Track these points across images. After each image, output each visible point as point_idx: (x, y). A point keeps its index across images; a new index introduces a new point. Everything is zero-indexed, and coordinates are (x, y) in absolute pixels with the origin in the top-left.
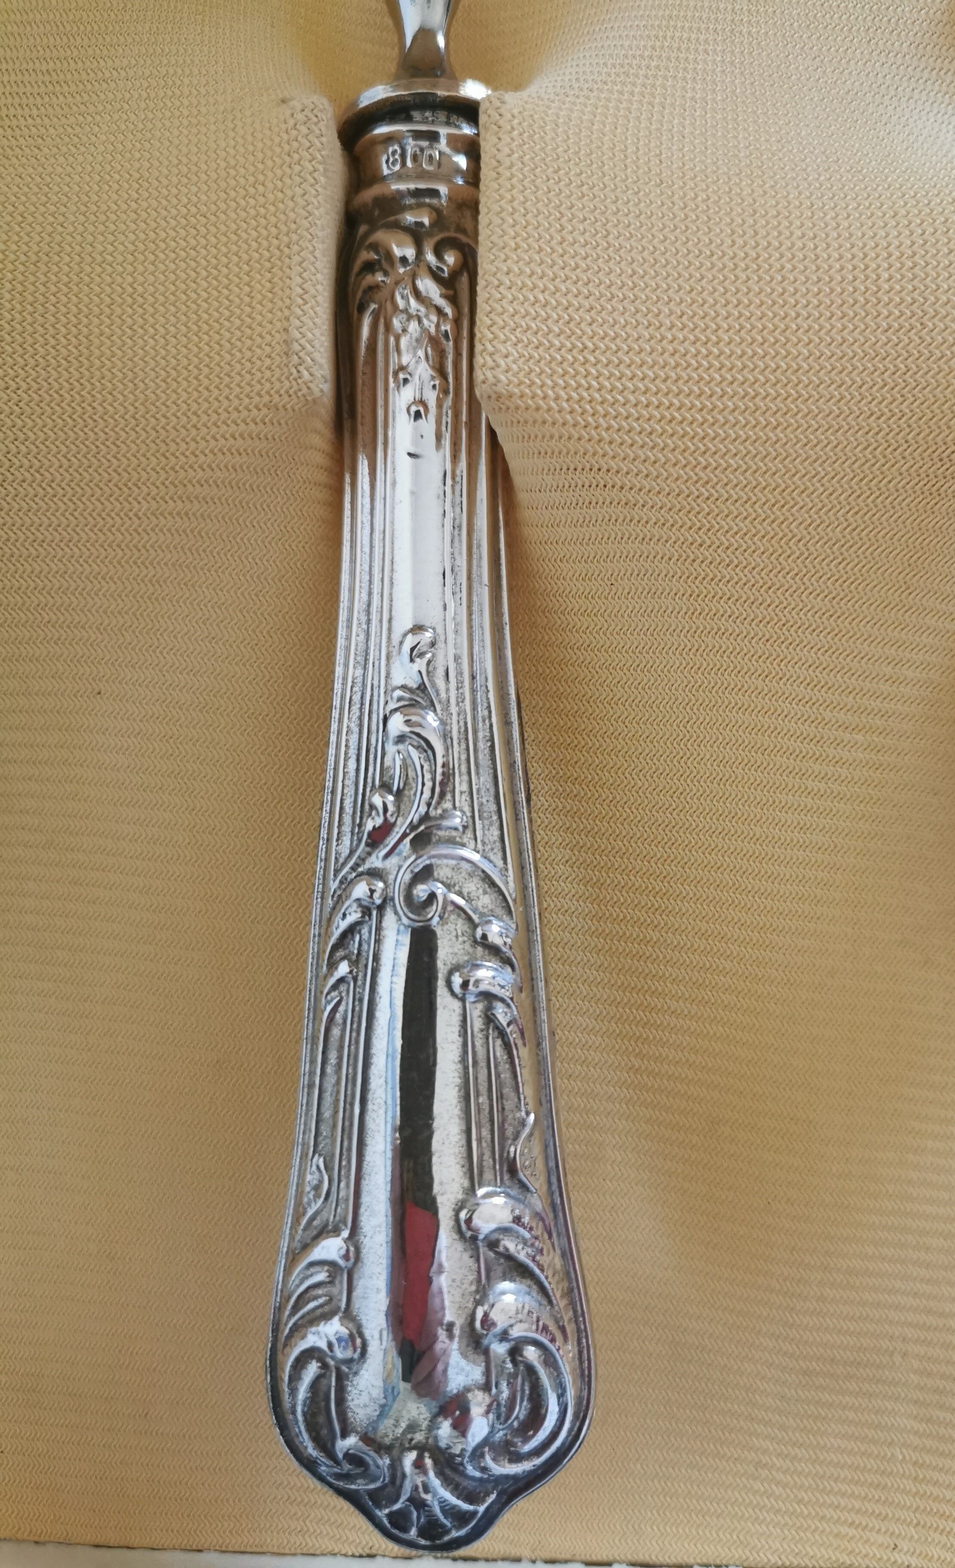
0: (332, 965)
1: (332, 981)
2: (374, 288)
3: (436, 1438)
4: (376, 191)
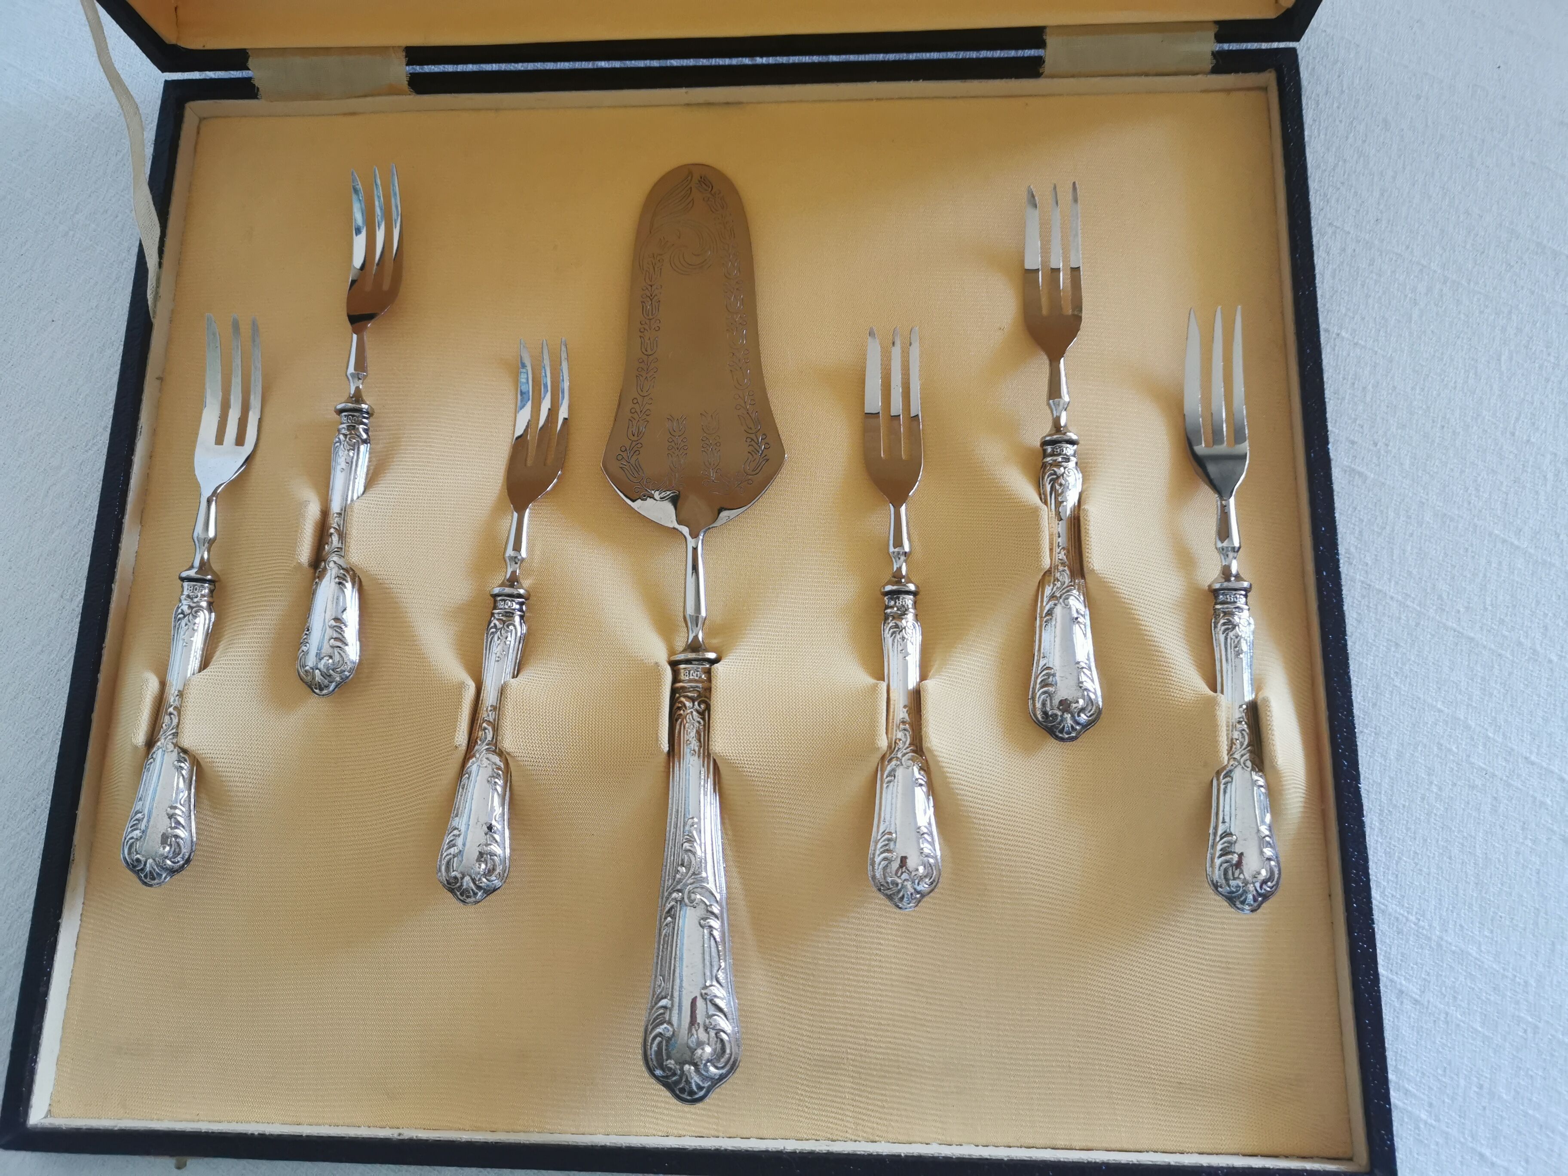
0: (666, 918)
1: (665, 923)
2: (681, 715)
3: (694, 1059)
4: (681, 684)
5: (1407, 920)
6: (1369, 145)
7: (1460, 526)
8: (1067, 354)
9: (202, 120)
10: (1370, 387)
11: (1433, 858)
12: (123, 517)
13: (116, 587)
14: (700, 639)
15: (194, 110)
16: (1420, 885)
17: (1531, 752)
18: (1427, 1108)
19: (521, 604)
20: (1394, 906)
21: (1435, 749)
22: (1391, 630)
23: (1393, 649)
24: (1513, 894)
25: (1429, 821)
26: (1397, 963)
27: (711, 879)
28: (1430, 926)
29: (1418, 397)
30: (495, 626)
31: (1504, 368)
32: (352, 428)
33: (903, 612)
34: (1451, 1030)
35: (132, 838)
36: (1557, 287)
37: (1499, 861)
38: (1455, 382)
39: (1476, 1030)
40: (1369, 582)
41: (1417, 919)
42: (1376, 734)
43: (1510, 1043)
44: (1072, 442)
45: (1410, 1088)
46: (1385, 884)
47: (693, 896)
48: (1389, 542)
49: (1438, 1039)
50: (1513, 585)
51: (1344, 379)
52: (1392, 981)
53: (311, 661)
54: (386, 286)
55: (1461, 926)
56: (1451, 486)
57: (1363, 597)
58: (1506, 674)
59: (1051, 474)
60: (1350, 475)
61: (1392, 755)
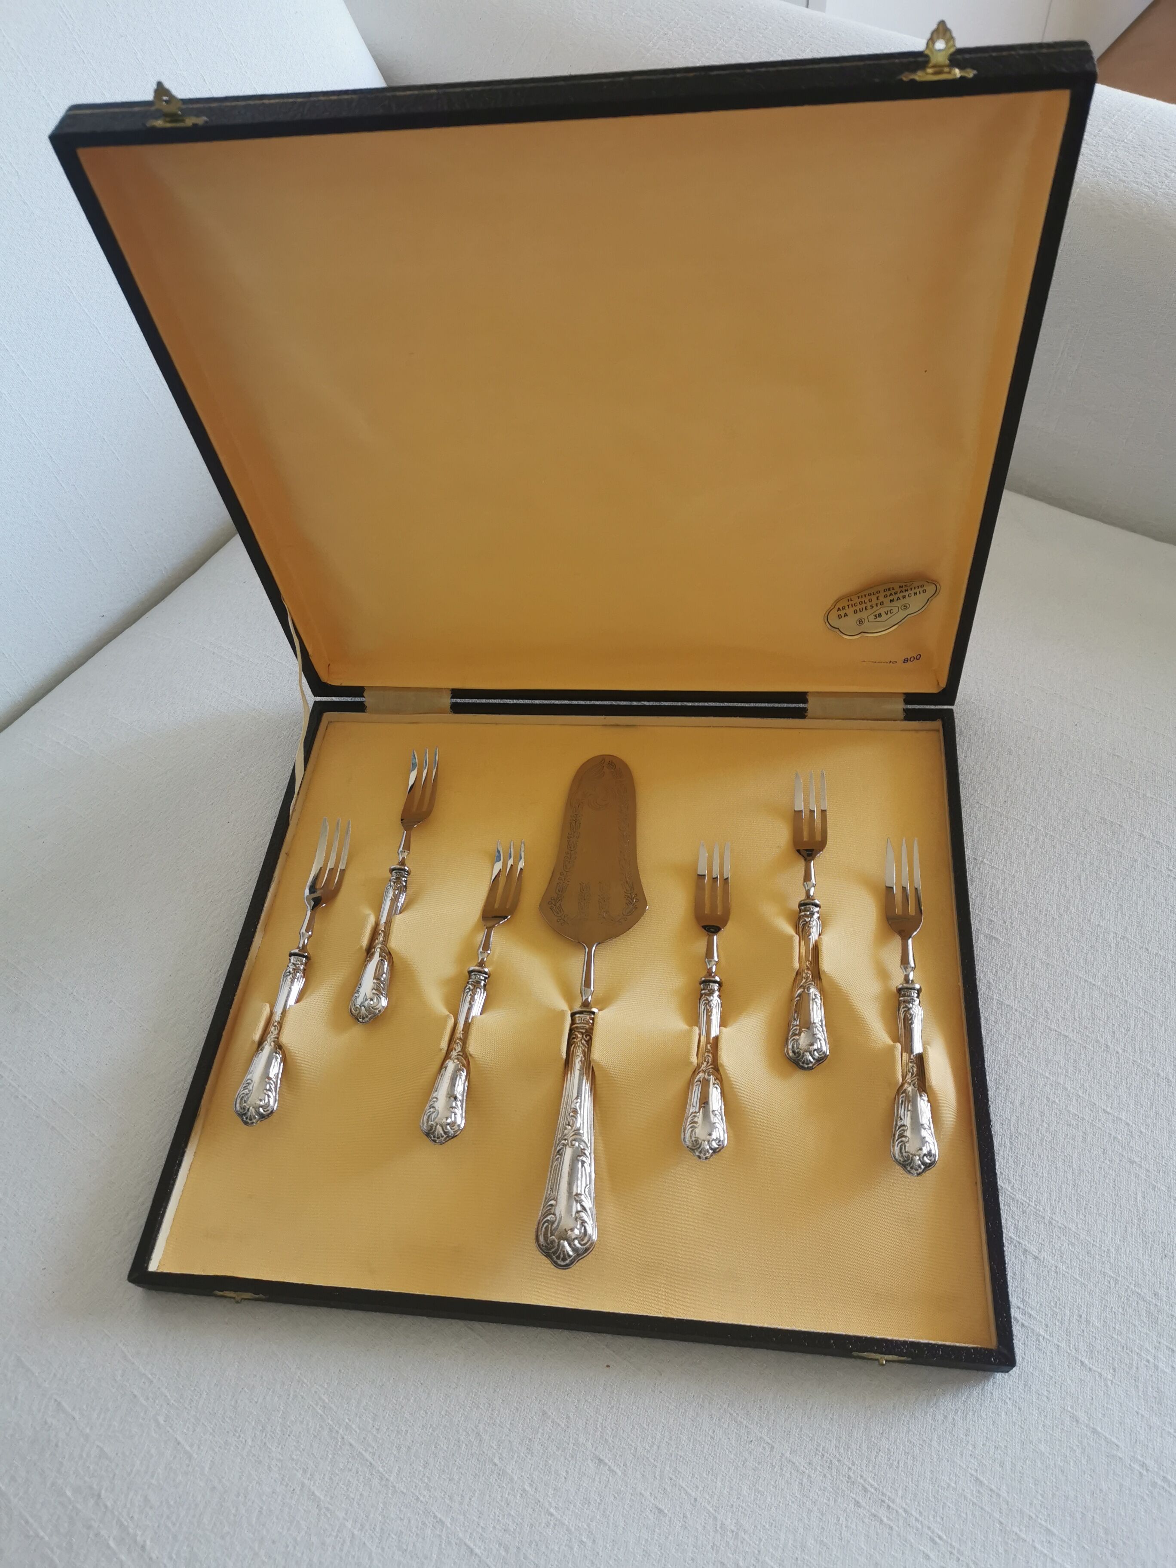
1: (555, 1159)
4: (576, 1025)
5: (1029, 1205)
6: (1000, 762)
7: (1058, 971)
8: (816, 859)
9: (329, 723)
10: (1002, 891)
11: (1045, 1167)
12: (257, 924)
13: (248, 962)
14: (589, 1001)
15: (327, 716)
16: (1037, 1183)
17: (1107, 1107)
18: (1044, 1328)
19: (486, 978)
20: (1020, 1196)
21: (1045, 1100)
22: (1015, 1029)
23: (1017, 1040)
24: (1098, 1193)
25: (1042, 1144)
26: (1023, 1232)
27: (586, 1134)
28: (1044, 1210)
29: (1030, 897)
30: (469, 988)
31: (1082, 884)
32: (398, 879)
33: (711, 993)
34: (1060, 1278)
35: (243, 1094)
36: (1114, 842)
37: (1088, 1172)
38: (1053, 891)
39: (1076, 1279)
40: (1002, 1000)
41: (1035, 1204)
42: (1007, 1089)
43: (1099, 1289)
44: (817, 906)
45: (1033, 1313)
46: (1015, 1182)
47: (574, 1142)
48: (1014, 978)
49: (1051, 1283)
50: (1092, 1007)
51: (986, 886)
52: (1019, 1243)
53: (359, 1001)
54: (425, 809)
55: (1064, 1211)
56: (1052, 948)
57: (998, 1008)
58: (1090, 1059)
59: (803, 921)
60: (990, 939)
61: (1017, 1103)
